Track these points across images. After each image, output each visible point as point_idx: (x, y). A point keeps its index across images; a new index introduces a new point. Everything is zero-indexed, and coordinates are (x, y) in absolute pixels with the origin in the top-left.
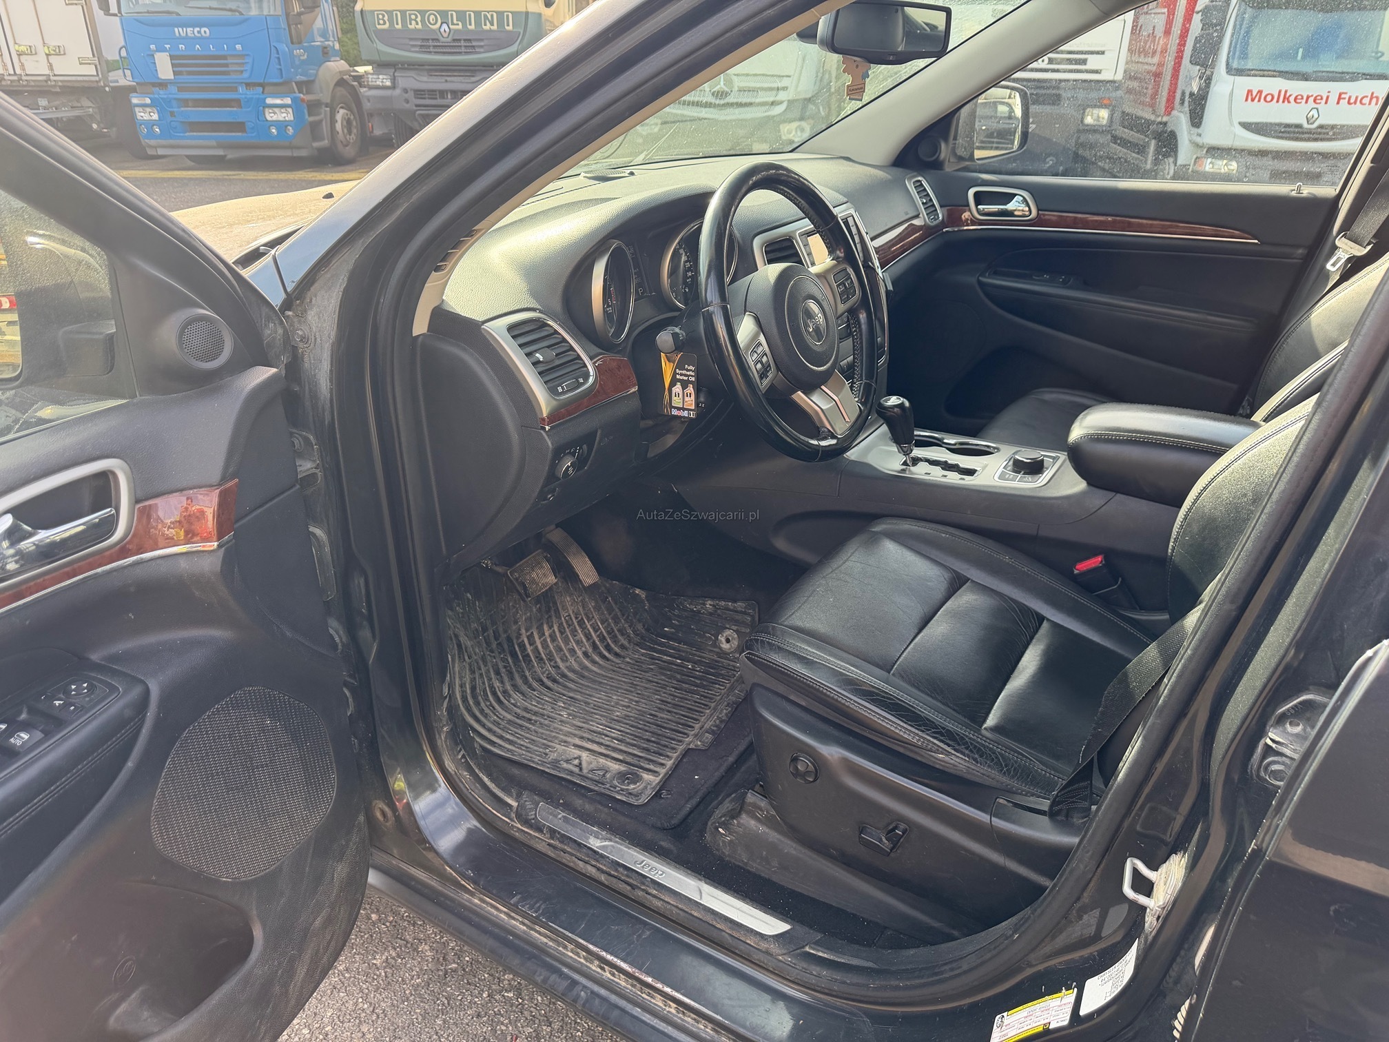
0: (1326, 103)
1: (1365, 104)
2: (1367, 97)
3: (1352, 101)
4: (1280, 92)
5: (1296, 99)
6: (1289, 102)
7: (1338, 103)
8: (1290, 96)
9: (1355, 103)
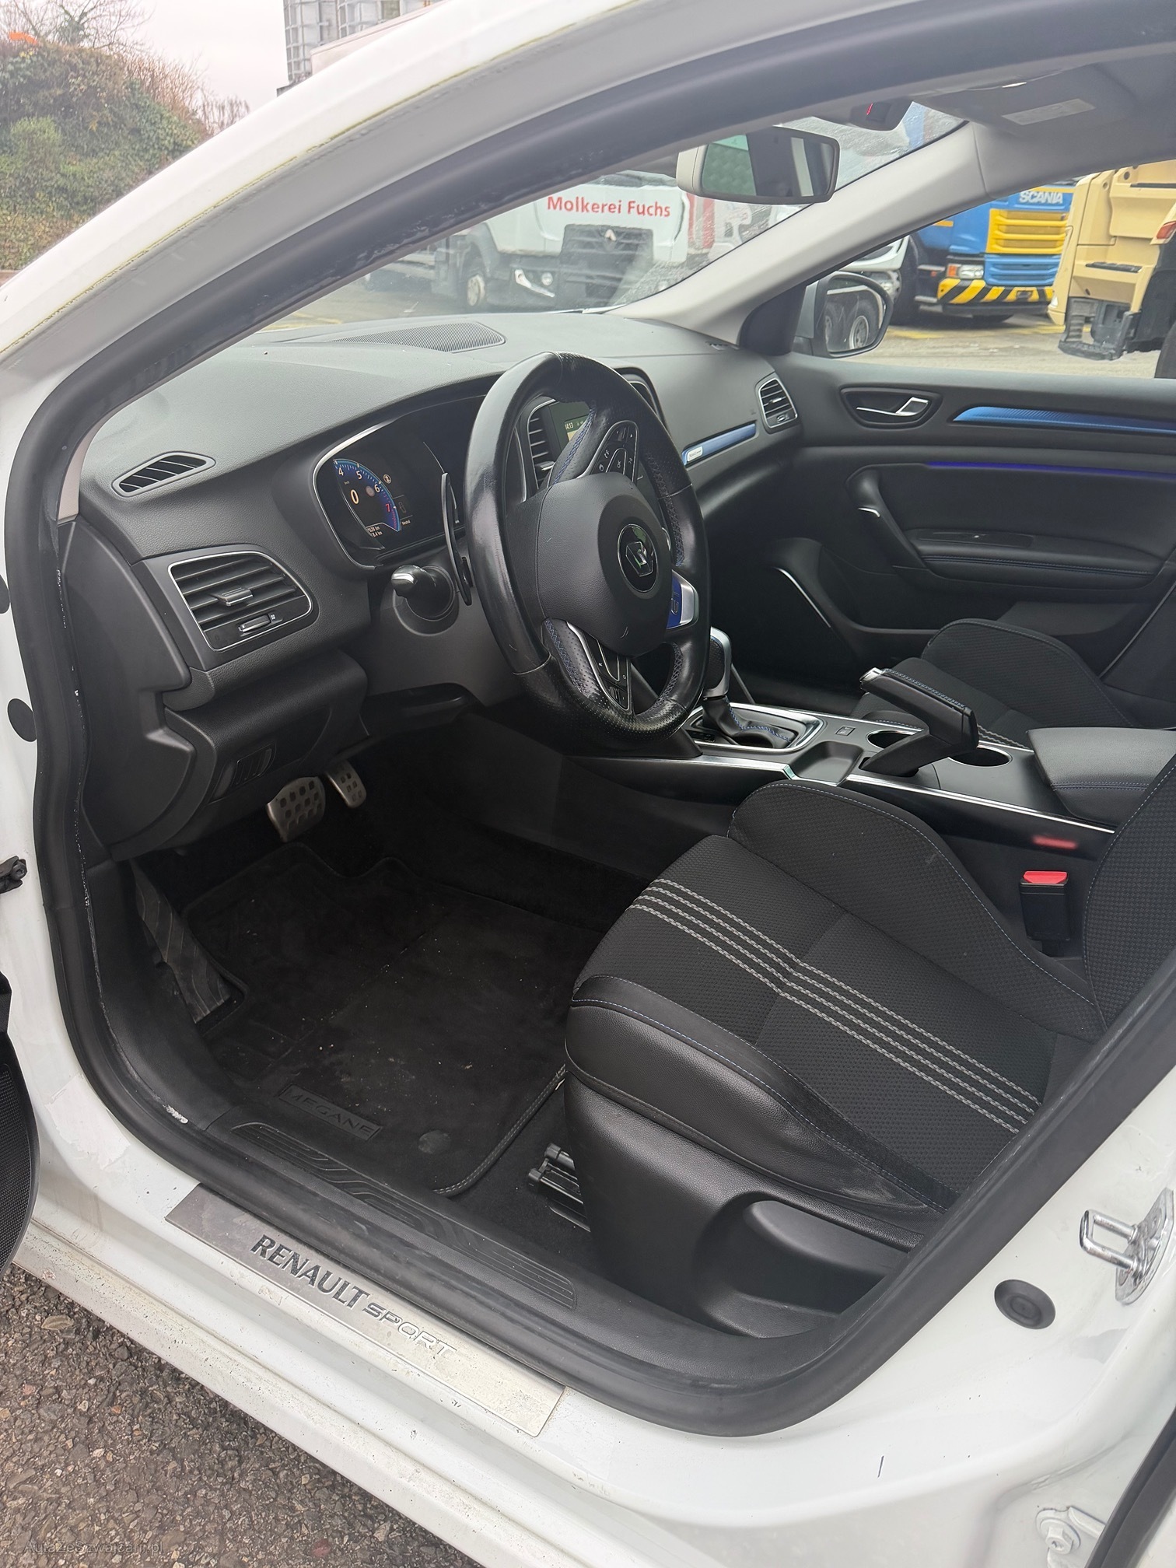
0: (619, 212)
1: (651, 215)
2: (651, 207)
3: (641, 210)
4: (577, 198)
5: (593, 208)
6: (587, 211)
7: (629, 211)
8: (587, 204)
9: (643, 212)
